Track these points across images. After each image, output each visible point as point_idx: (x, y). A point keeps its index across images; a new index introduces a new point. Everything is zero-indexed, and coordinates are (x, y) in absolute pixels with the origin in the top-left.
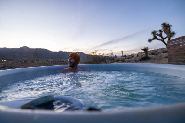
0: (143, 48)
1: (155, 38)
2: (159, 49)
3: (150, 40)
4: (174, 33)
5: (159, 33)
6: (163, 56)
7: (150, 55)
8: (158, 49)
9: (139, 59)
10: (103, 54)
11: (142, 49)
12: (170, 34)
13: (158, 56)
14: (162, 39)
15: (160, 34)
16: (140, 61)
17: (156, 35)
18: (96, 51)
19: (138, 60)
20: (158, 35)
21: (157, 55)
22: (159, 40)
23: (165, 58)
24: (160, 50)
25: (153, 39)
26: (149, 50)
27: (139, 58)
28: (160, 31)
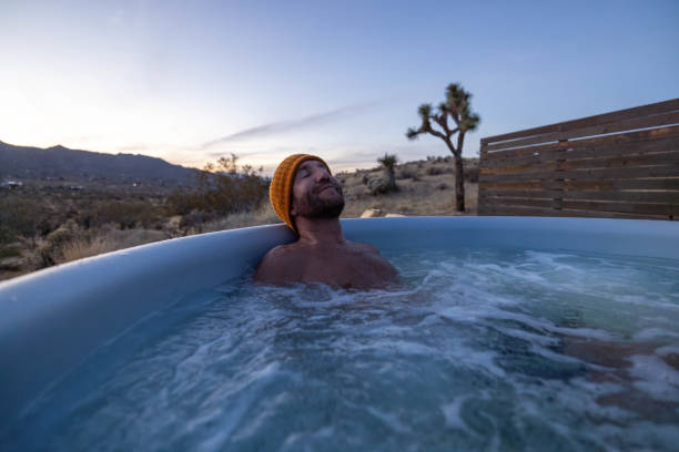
0: (382, 156)
1: (426, 128)
2: (414, 163)
3: (412, 134)
4: (476, 119)
5: (440, 115)
6: (434, 185)
7: (399, 179)
8: (409, 163)
9: (369, 191)
10: (261, 170)
11: (380, 160)
12: (467, 121)
13: (421, 183)
14: (444, 133)
15: (441, 117)
16: (372, 198)
17: (431, 120)
18: (235, 158)
19: (366, 194)
20: (436, 118)
21: (416, 179)
22: (437, 134)
23: (439, 192)
24: (415, 166)
25: (420, 132)
26: (398, 164)
27: (370, 188)
28: (443, 108)
